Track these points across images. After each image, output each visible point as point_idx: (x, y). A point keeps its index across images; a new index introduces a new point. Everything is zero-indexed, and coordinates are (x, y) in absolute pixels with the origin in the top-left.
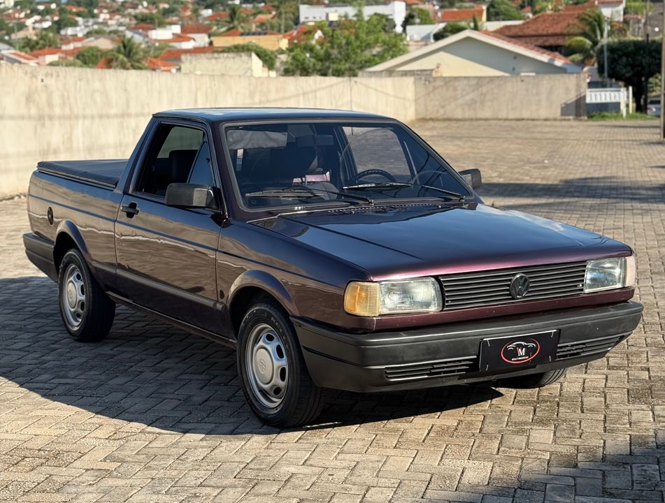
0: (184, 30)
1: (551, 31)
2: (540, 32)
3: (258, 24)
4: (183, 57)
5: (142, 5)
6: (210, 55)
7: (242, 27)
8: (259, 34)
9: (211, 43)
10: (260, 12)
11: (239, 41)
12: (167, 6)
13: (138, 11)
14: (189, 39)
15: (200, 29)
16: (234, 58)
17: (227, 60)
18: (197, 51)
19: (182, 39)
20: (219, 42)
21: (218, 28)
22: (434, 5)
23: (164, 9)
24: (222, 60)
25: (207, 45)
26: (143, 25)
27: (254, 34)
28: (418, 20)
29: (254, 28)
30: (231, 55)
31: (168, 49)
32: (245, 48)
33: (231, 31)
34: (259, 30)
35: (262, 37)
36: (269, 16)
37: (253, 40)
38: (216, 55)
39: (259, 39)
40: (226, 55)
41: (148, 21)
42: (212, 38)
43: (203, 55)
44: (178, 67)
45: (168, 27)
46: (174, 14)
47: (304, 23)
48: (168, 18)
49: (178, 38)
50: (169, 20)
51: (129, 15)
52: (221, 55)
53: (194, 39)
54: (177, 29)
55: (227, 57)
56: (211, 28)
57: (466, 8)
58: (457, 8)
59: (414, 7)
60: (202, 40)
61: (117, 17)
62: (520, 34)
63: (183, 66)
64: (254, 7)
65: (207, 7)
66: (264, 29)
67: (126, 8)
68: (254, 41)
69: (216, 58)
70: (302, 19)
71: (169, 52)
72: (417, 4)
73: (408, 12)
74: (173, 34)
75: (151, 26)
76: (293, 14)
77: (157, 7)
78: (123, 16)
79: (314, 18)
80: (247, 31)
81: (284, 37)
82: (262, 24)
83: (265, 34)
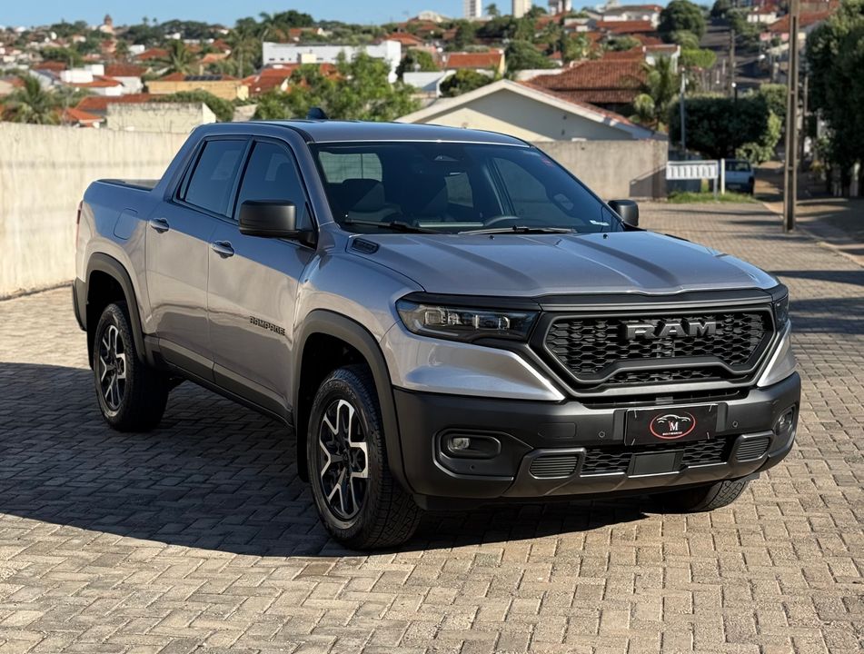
0: (108, 71)
1: (598, 84)
2: (585, 85)
3: (207, 66)
4: (110, 107)
5: (50, 37)
6: (146, 106)
7: (187, 70)
8: (211, 79)
9: (145, 89)
10: (209, 51)
11: (184, 87)
12: (83, 39)
13: (43, 45)
14: (115, 84)
15: (129, 71)
16: (178, 110)
17: (169, 112)
18: (127, 99)
19: (105, 83)
20: (157, 88)
21: (155, 70)
22: (437, 47)
23: (80, 43)
24: (163, 112)
25: (140, 92)
26: (52, 63)
27: (203, 79)
28: (417, 66)
29: (201, 70)
30: (174, 106)
31: (88, 96)
32: (192, 97)
33: (171, 75)
34: (209, 73)
35: (213, 83)
36: (222, 56)
37: (203, 86)
38: (154, 105)
39: (211, 86)
40: (167, 105)
41: (59, 58)
42: (147, 83)
43: (136, 105)
44: (102, 120)
45: (87, 67)
46: (94, 50)
47: (269, 66)
48: (86, 55)
49: (100, 82)
50: (88, 57)
51: (32, 49)
52: (161, 105)
53: (123, 85)
54: (99, 70)
55: (169, 109)
56: (145, 70)
57: (478, 51)
58: (466, 51)
59: (411, 48)
60: (133, 85)
61: (16, 52)
62: (559, 86)
63: (109, 119)
64: (200, 45)
65: (137, 42)
66: (215, 73)
67: (28, 41)
68: (203, 88)
69: (154, 110)
70: (266, 61)
71: (90, 99)
72: (415, 45)
73: (405, 54)
74: (94, 76)
75: (63, 65)
76: (255, 54)
77: (70, 41)
78: (24, 51)
79: (282, 59)
80: (194, 75)
81: (244, 83)
82: (212, 66)
83: (218, 79)
